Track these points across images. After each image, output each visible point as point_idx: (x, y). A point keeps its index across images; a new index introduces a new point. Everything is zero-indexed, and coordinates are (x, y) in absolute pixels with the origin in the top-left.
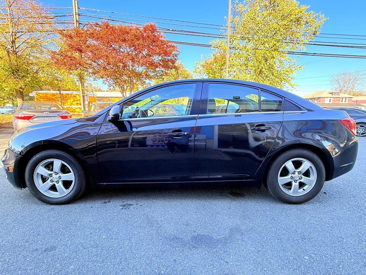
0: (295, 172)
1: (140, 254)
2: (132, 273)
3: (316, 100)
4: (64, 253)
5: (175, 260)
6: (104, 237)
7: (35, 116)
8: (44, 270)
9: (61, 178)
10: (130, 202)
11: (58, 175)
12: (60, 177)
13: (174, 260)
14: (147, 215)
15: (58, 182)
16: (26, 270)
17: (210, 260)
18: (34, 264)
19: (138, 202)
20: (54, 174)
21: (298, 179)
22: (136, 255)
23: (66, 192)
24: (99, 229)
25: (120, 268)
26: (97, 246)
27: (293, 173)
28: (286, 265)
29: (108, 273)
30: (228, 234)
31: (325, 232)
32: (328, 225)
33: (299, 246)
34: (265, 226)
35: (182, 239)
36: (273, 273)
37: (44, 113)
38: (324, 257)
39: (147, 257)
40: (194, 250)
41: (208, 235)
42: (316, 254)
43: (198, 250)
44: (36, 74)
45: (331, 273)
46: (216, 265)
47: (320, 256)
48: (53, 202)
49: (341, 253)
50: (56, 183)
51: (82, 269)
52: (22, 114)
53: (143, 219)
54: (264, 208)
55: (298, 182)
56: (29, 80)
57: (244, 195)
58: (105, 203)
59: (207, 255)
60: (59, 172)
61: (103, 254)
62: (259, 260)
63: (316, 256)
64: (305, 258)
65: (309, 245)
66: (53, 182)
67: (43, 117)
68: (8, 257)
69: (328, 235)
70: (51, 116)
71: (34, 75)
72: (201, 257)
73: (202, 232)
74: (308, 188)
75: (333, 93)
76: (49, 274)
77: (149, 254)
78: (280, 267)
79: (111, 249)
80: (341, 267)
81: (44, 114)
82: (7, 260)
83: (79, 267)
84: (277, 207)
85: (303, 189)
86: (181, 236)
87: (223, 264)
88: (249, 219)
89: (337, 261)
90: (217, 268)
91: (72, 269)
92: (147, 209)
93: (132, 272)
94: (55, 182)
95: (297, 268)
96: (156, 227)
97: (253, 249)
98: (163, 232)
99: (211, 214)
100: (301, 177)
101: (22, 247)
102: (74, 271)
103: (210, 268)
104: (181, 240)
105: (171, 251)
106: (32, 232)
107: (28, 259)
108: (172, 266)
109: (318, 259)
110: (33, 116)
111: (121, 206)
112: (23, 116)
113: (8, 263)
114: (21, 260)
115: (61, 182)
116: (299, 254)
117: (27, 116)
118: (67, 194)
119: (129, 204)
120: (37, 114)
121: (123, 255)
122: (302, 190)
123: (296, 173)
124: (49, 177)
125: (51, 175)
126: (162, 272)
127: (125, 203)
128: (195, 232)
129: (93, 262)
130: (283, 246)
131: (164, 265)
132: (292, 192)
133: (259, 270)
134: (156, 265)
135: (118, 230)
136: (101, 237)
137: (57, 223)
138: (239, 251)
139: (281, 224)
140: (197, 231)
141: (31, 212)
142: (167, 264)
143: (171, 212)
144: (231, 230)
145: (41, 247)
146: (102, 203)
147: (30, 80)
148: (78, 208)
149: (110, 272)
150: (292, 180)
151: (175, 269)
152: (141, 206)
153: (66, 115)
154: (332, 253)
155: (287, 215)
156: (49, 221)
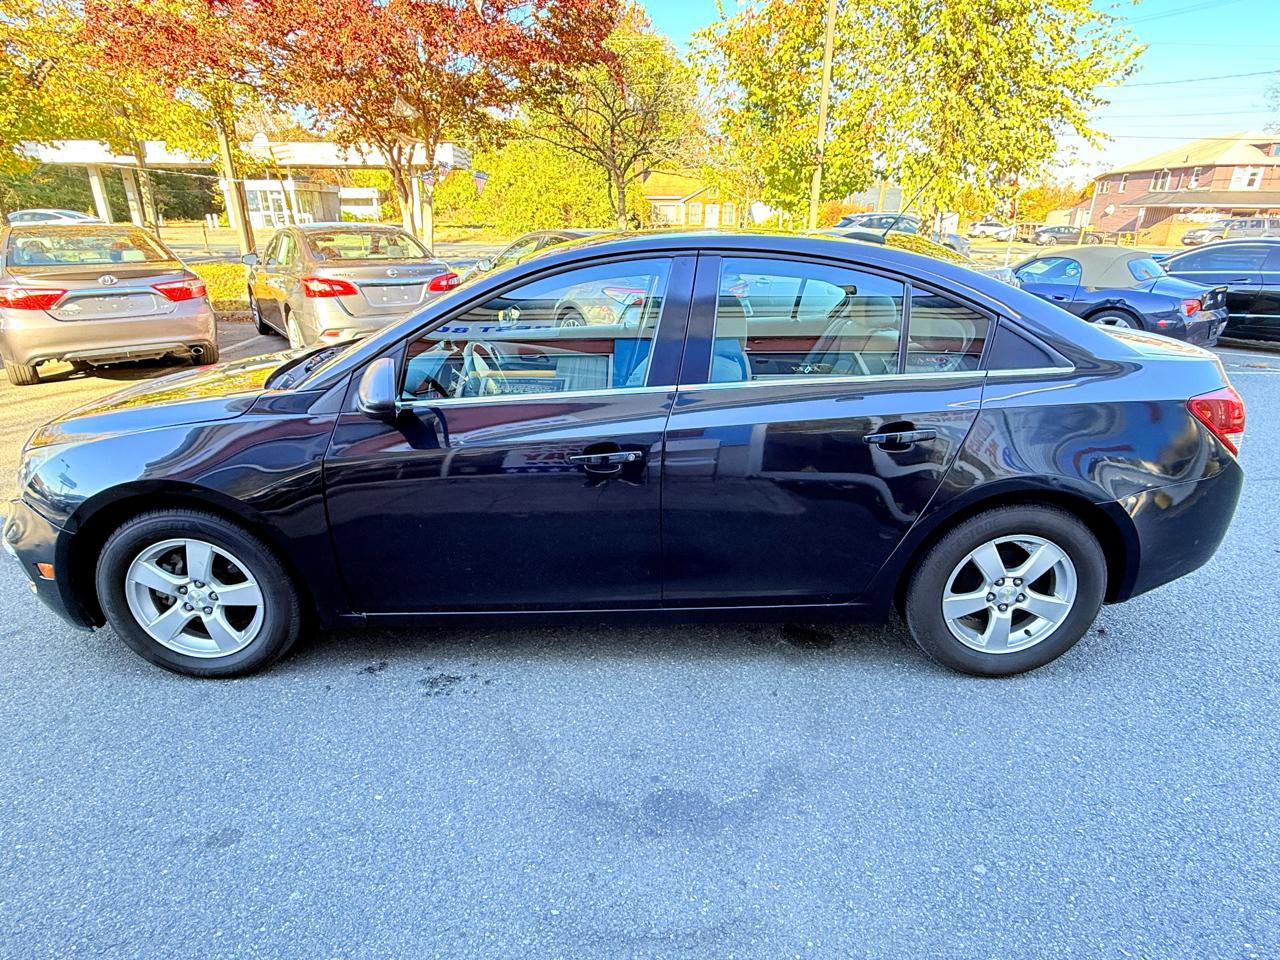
0: (1003, 579)
1: (488, 857)
2: (470, 915)
3: (1193, 178)
4: (267, 853)
5: (592, 876)
6: (378, 797)
7: (67, 295)
8: (218, 906)
9: (217, 599)
10: (451, 668)
11: (206, 590)
12: (213, 596)
13: (590, 874)
14: (507, 717)
15: (208, 610)
16: (167, 904)
17: (693, 874)
18: (185, 885)
19: (476, 670)
20: (191, 587)
21: (1011, 599)
22: (479, 859)
23: (239, 641)
24: (360, 767)
25: (434, 899)
26: (360, 828)
27: (997, 584)
28: (914, 891)
29: (400, 914)
30: (758, 789)
31: (1060, 784)
32: (1077, 758)
33: (965, 831)
34: (877, 761)
35: (615, 805)
36: (872, 915)
37: (100, 280)
38: (1031, 868)
39: (510, 865)
40: (650, 844)
41: (696, 794)
42: (1012, 859)
43: (660, 842)
44: (35, 91)
45: (1039, 918)
46: (709, 891)
47: (1023, 865)
49: (1086, 855)
50: (202, 615)
51: (324, 903)
52: (19, 287)
53: (494, 735)
54: (887, 693)
55: (1010, 610)
56: (9, 116)
57: (832, 639)
58: (371, 670)
59: (686, 859)
60: (208, 579)
61: (380, 855)
62: (839, 874)
63: (1009, 864)
64: (975, 870)
65: (999, 828)
66: (192, 609)
67: (98, 296)
68: (105, 863)
69: (1068, 792)
70: (129, 291)
71: (25, 95)
72: (669, 865)
73: (679, 780)
74: (1041, 629)
75: (1270, 145)
76: (234, 917)
77: (516, 855)
78: (894, 899)
79: (401, 838)
80: (1073, 898)
81: (101, 285)
82: (105, 872)
83: (317, 896)
84: (930, 690)
85: (1027, 632)
86: (614, 796)
87: (731, 889)
88: (831, 733)
89: (1067, 880)
90: (711, 902)
91: (295, 901)
92: (509, 697)
93: (468, 911)
94: (199, 610)
95: (942, 902)
96: (535, 763)
97: (825, 840)
98: (559, 781)
99: (712, 715)
100: (1021, 594)
101: (138, 831)
102: (303, 909)
103: (692, 900)
104: (611, 809)
105: (580, 845)
106: (155, 779)
107: (165, 871)
108: (584, 895)
109: (1012, 874)
110: (61, 295)
111: (424, 682)
112: (21, 295)
113: (110, 882)
114: (145, 874)
115: (219, 611)
116: (962, 856)
117: (36, 296)
118: (243, 646)
119: (449, 677)
120: (74, 288)
121: (439, 860)
122: (1020, 633)
123: (1009, 582)
124: (177, 594)
125: (182, 590)
126: (555, 912)
127: (436, 673)
128: (655, 779)
129: (354, 882)
130: (917, 829)
131: (561, 889)
132: (986, 641)
133: (832, 906)
134: (537, 890)
135: (419, 773)
136: (369, 798)
137: (228, 747)
138: (784, 848)
139: (930, 754)
140: (664, 777)
141: (136, 706)
142: (568, 888)
143: (585, 707)
144: (769, 773)
145: (194, 830)
146: (361, 673)
147: (15, 116)
148: (287, 694)
149: (407, 911)
150: (990, 604)
151: (592, 903)
152: (487, 682)
153: (186, 285)
154: (1061, 855)
155: (956, 721)
156: (202, 740)
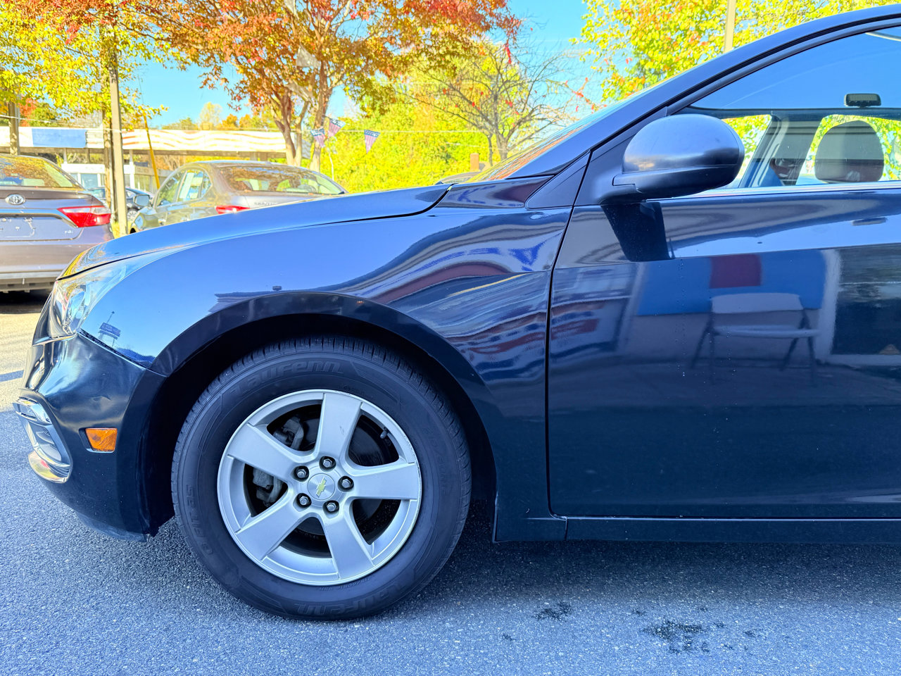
9: (350, 489)
11: (336, 474)
12: (346, 484)
15: (331, 507)
20: (315, 469)
23: (371, 558)
37: (7, 199)
48: (310, 609)
50: (321, 514)
58: (551, 614)
60: (341, 456)
66: (309, 505)
67: (2, 216)
70: (34, 212)
81: (7, 204)
94: (318, 506)
111: (651, 633)
115: (348, 507)
118: (378, 566)
119: (682, 626)
124: (290, 480)
125: (300, 472)
146: (539, 616)
152: (748, 634)
